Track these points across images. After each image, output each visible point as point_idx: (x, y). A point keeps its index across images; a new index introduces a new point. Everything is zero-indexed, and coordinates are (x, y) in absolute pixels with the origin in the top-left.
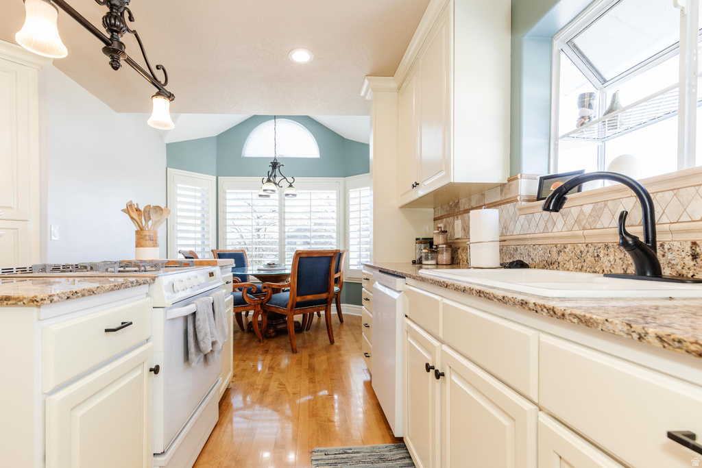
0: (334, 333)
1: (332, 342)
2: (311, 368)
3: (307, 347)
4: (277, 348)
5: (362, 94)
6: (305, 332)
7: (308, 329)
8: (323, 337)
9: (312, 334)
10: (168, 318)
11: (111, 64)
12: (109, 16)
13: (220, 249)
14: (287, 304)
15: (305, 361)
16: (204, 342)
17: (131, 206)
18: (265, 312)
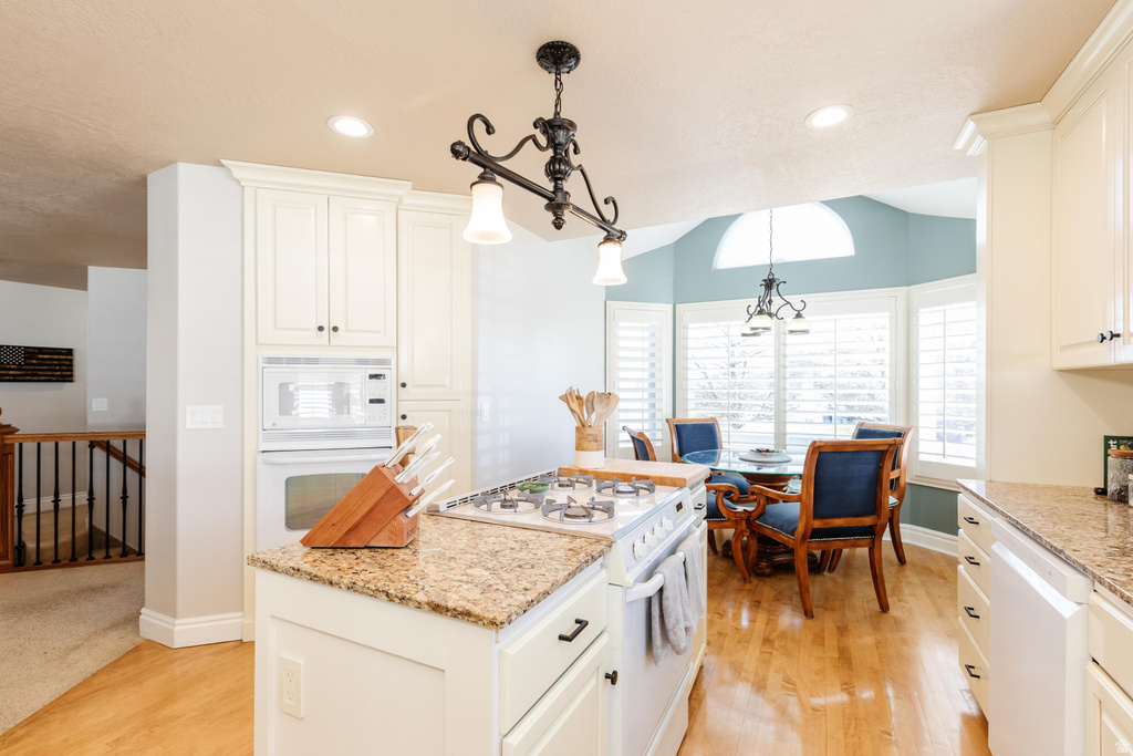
0: (888, 586)
1: (884, 608)
2: (845, 658)
3: (833, 610)
4: (777, 599)
5: (959, 145)
6: (826, 573)
7: (832, 569)
8: (864, 590)
9: (840, 580)
10: (628, 600)
11: (554, 223)
12: (553, 161)
13: (679, 417)
14: (795, 530)
15: (831, 641)
16: (675, 634)
17: (570, 393)
18: (753, 532)
